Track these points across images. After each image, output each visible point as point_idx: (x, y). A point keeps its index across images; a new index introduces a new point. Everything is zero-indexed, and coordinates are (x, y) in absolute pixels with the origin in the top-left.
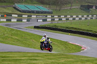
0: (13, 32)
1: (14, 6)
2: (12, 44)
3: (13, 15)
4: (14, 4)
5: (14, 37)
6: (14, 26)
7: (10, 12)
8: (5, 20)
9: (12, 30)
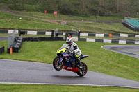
0: (120, 59)
1: (123, 21)
2: (119, 76)
3: (121, 35)
4: (123, 18)
5: (121, 66)
6: (122, 51)
7: (117, 30)
8: (110, 41)
9: (120, 55)
